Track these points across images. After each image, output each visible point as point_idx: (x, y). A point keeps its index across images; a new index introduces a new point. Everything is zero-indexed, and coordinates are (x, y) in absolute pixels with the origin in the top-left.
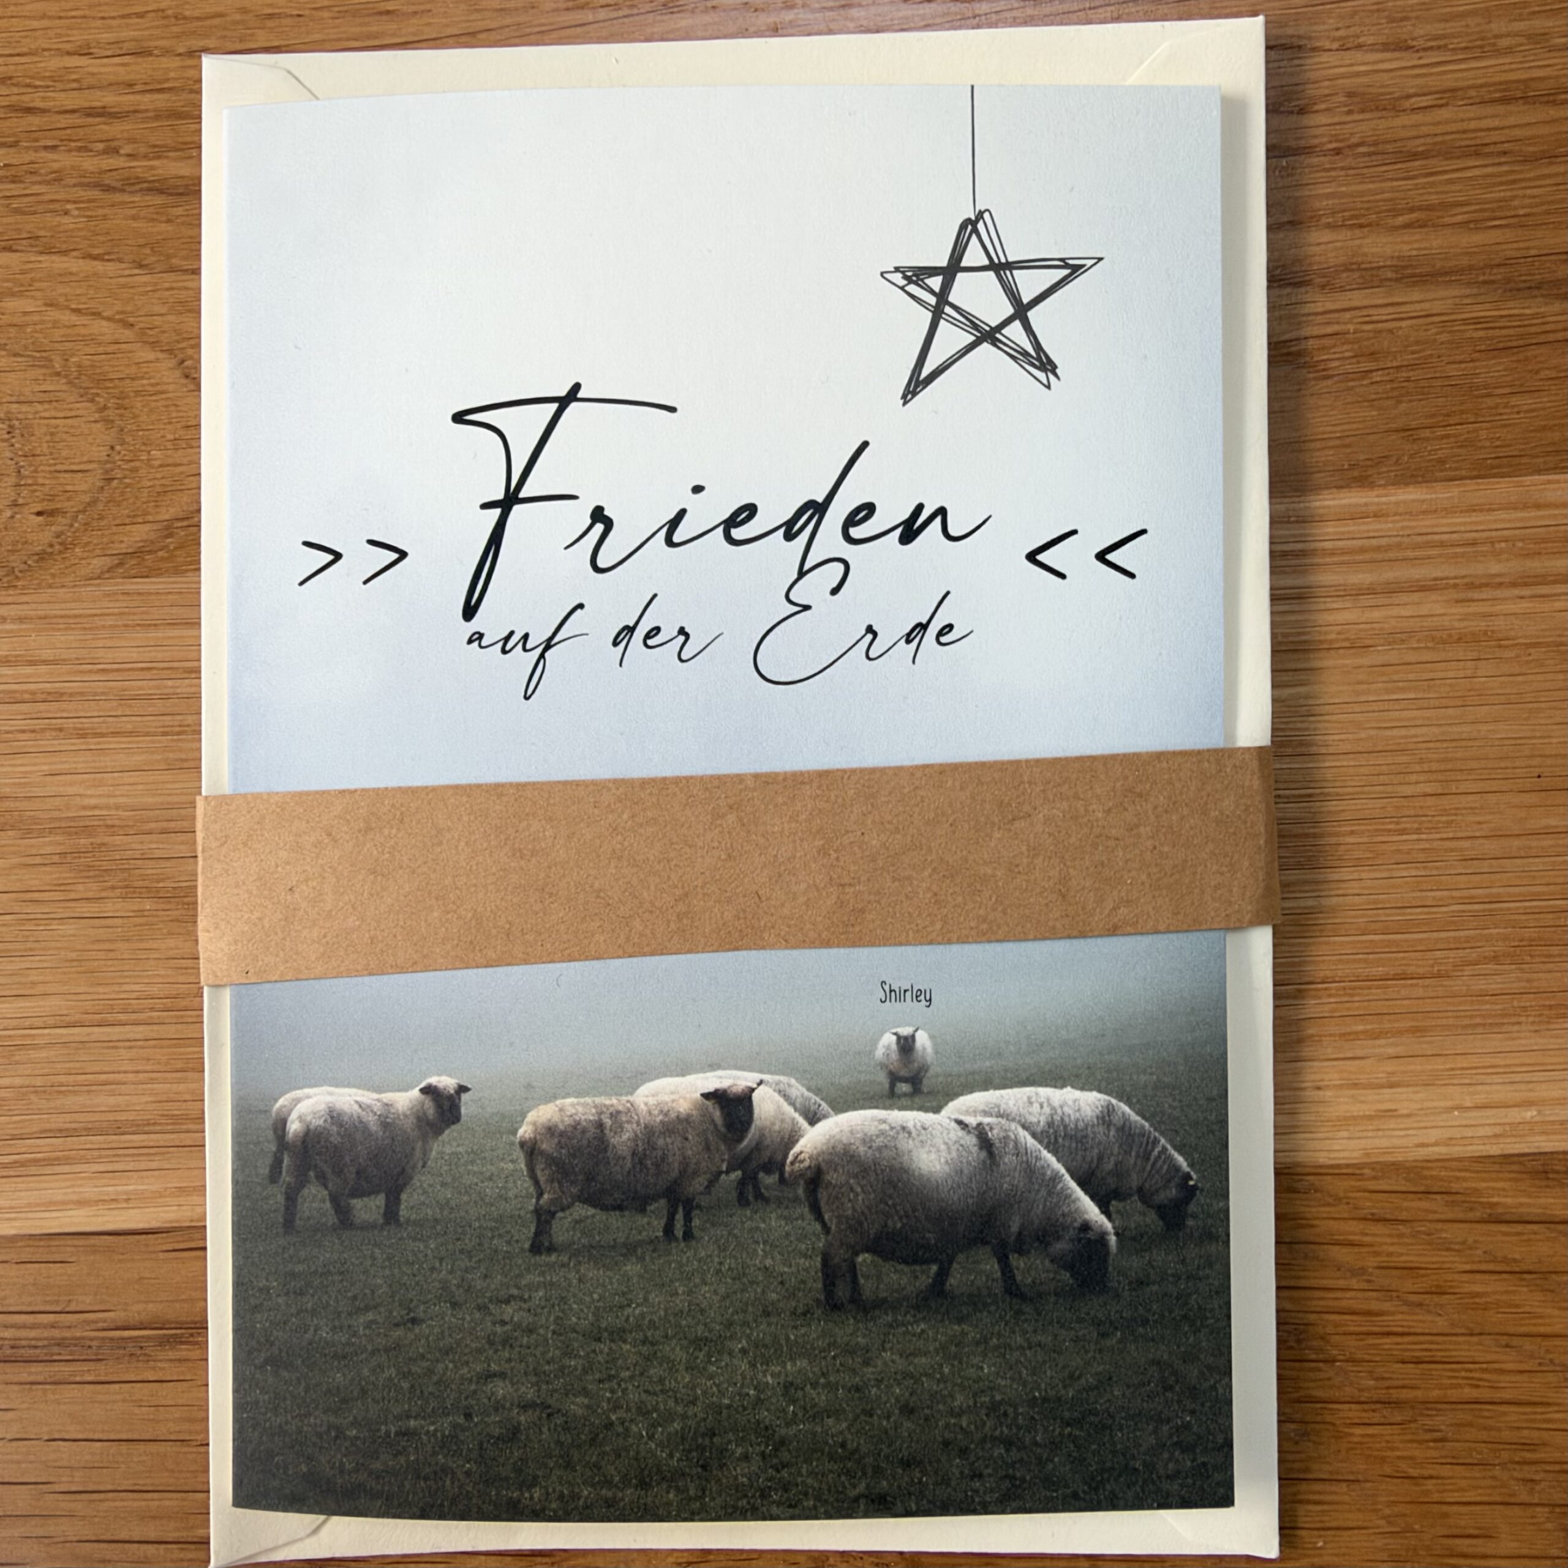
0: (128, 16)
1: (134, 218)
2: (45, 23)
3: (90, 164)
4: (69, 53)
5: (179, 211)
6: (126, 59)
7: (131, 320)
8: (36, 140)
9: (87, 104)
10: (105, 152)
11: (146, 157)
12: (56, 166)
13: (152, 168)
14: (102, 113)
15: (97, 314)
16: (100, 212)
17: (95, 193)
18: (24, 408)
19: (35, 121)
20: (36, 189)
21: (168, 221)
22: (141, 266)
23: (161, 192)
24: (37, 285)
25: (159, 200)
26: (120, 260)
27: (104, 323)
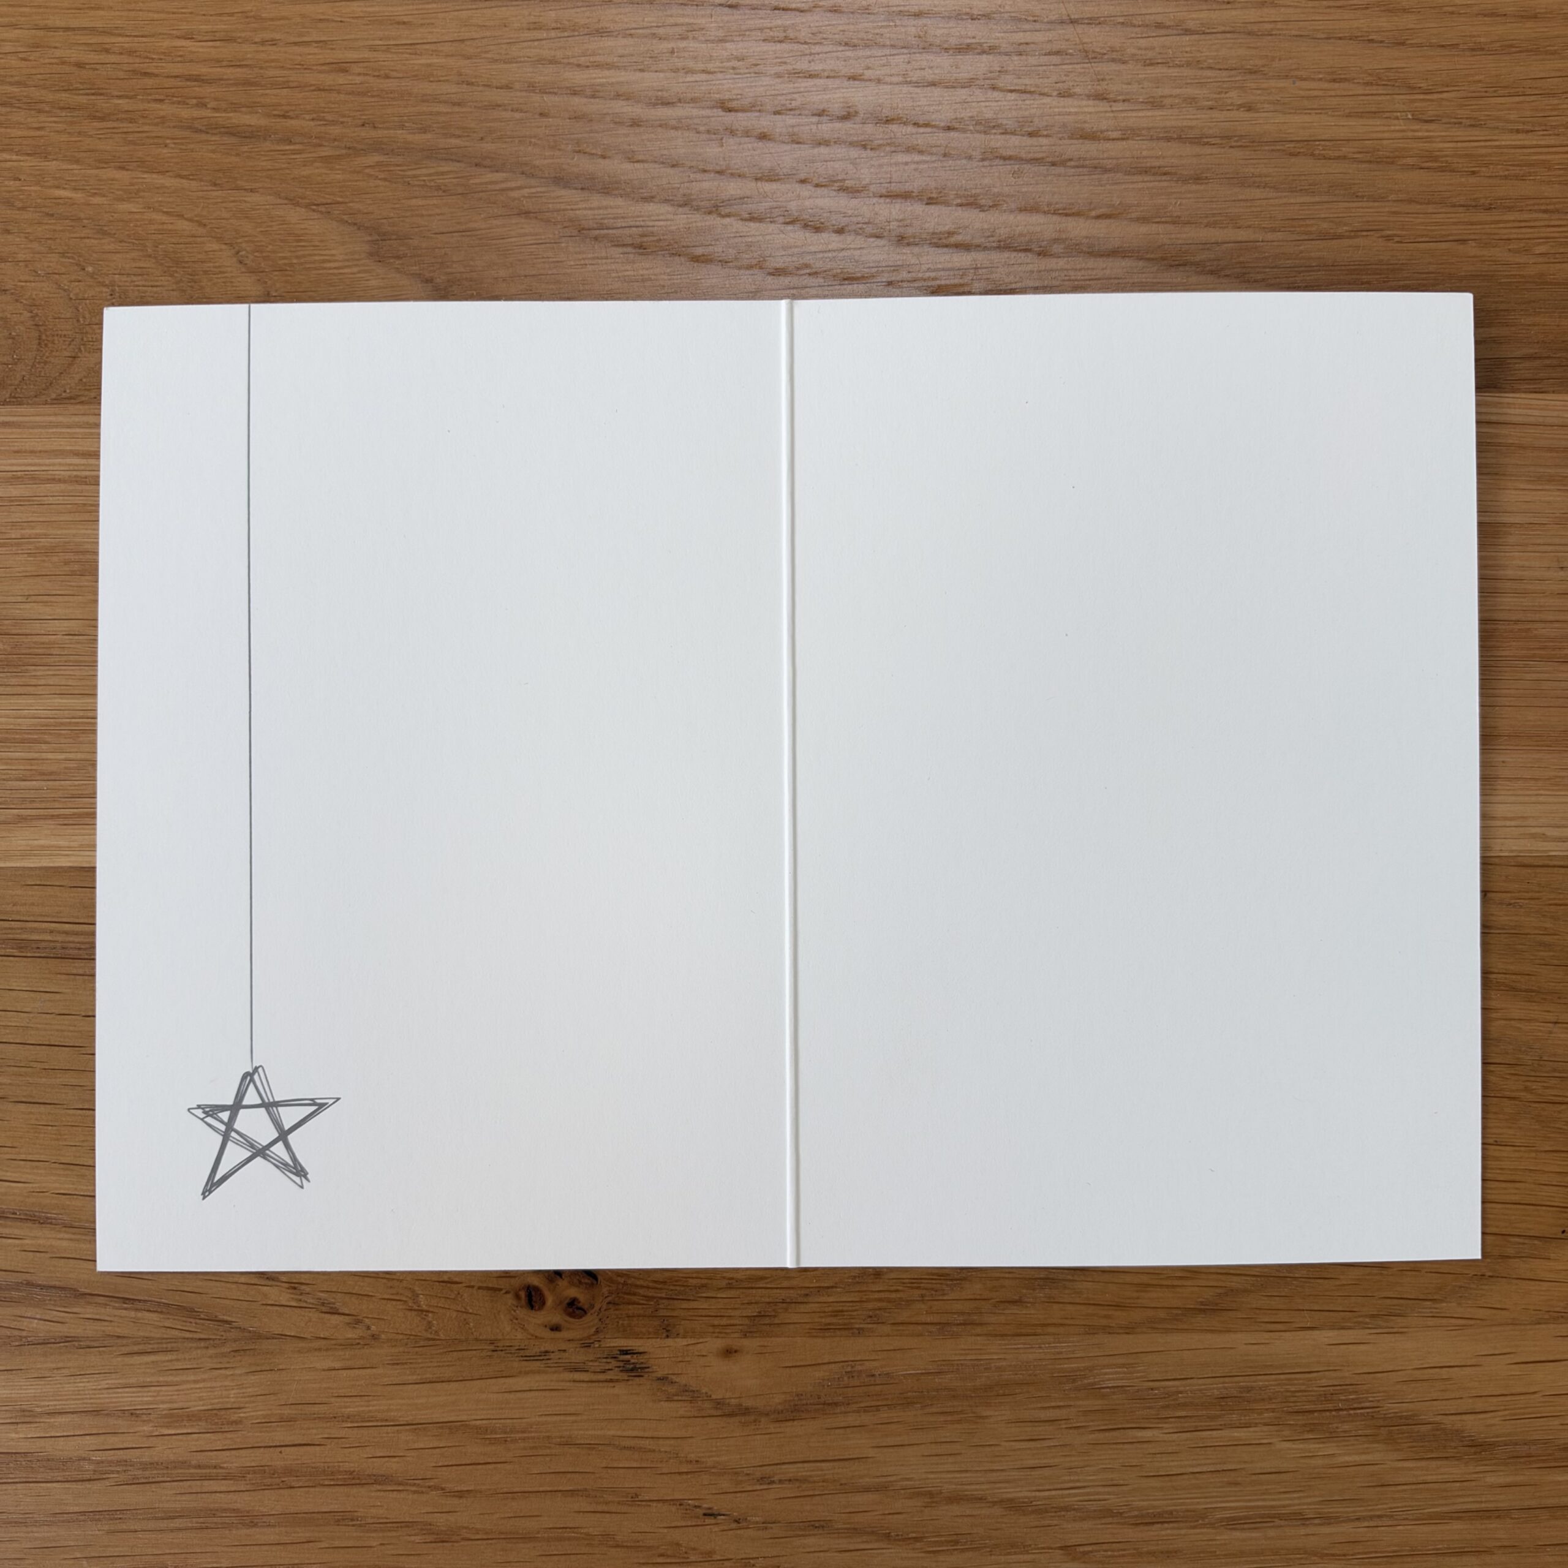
0: (221, 15)
1: (213, 151)
2: (163, 16)
3: (185, 113)
4: (178, 37)
5: (245, 148)
6: (218, 44)
7: (204, 221)
8: (150, 94)
9: (187, 73)
10: (197, 105)
11: (225, 111)
12: (162, 113)
13: (229, 118)
14: (197, 79)
15: (181, 216)
16: (192, 146)
17: (187, 133)
18: (124, 278)
19: (149, 82)
20: (146, 128)
21: (238, 155)
22: (215, 185)
23: (233, 135)
24: (142, 194)
25: (233, 140)
26: (201, 180)
27: (186, 223)
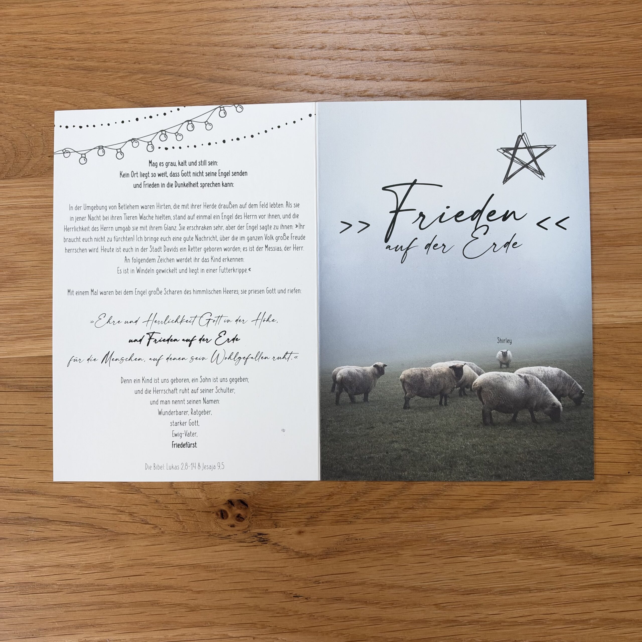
0: (78, 24)
1: (78, 77)
2: (56, 26)
3: (66, 63)
4: (62, 33)
5: (90, 75)
6: (77, 35)
7: (76, 104)
8: (52, 56)
9: (66, 47)
10: (71, 59)
11: (82, 61)
12: (58, 63)
13: (83, 63)
14: (70, 49)
15: (67, 103)
16: (69, 75)
17: (68, 70)
18: (46, 128)
19: (52, 51)
20: (52, 69)
21: (87, 78)
22: (79, 90)
23: (85, 70)
24: (51, 95)
25: (85, 72)
26: (74, 88)
27: (69, 105)
